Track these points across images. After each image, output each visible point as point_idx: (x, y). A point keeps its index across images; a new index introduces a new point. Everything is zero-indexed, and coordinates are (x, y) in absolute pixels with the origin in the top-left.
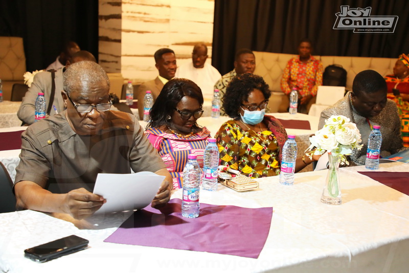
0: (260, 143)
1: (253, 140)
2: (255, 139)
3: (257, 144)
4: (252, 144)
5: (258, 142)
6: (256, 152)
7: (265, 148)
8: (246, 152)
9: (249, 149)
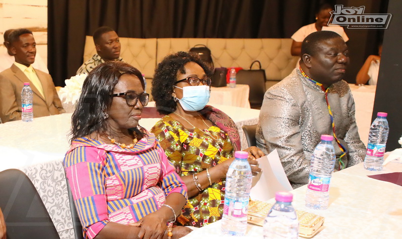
0: (214, 144)
1: (205, 141)
2: (207, 139)
3: (210, 146)
4: (205, 146)
5: (211, 144)
6: (211, 157)
7: (220, 150)
8: (198, 158)
9: (201, 155)
